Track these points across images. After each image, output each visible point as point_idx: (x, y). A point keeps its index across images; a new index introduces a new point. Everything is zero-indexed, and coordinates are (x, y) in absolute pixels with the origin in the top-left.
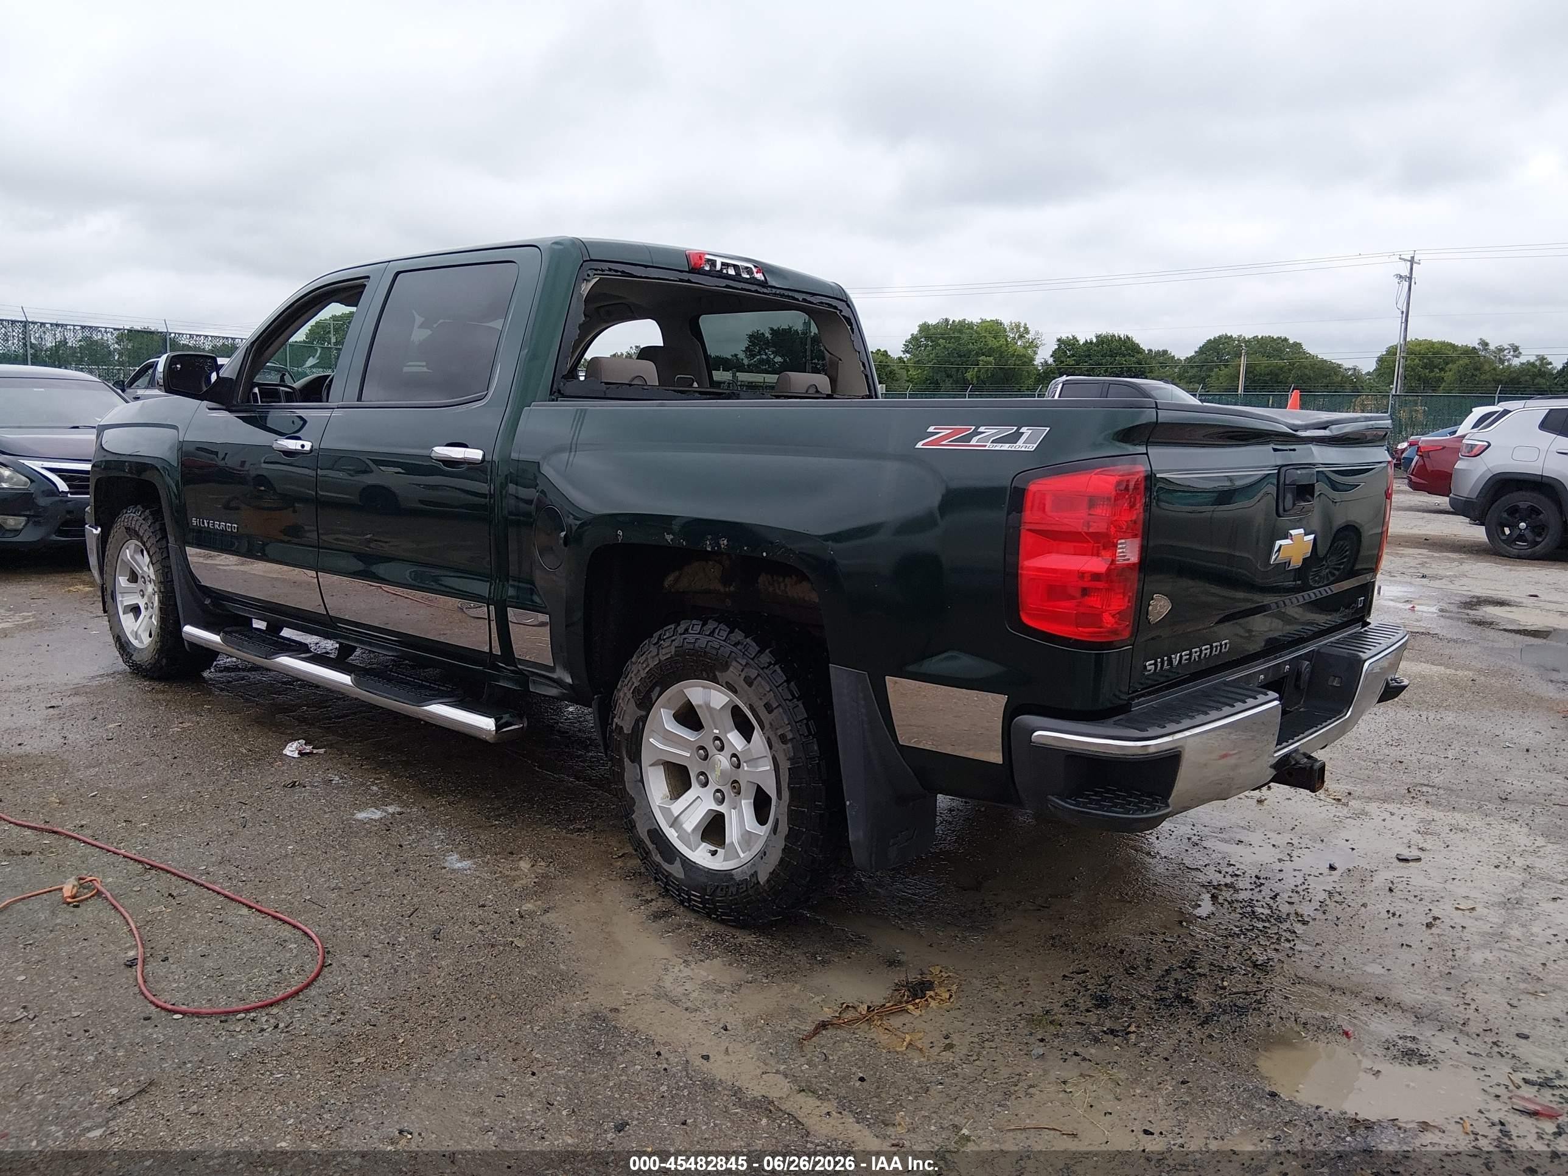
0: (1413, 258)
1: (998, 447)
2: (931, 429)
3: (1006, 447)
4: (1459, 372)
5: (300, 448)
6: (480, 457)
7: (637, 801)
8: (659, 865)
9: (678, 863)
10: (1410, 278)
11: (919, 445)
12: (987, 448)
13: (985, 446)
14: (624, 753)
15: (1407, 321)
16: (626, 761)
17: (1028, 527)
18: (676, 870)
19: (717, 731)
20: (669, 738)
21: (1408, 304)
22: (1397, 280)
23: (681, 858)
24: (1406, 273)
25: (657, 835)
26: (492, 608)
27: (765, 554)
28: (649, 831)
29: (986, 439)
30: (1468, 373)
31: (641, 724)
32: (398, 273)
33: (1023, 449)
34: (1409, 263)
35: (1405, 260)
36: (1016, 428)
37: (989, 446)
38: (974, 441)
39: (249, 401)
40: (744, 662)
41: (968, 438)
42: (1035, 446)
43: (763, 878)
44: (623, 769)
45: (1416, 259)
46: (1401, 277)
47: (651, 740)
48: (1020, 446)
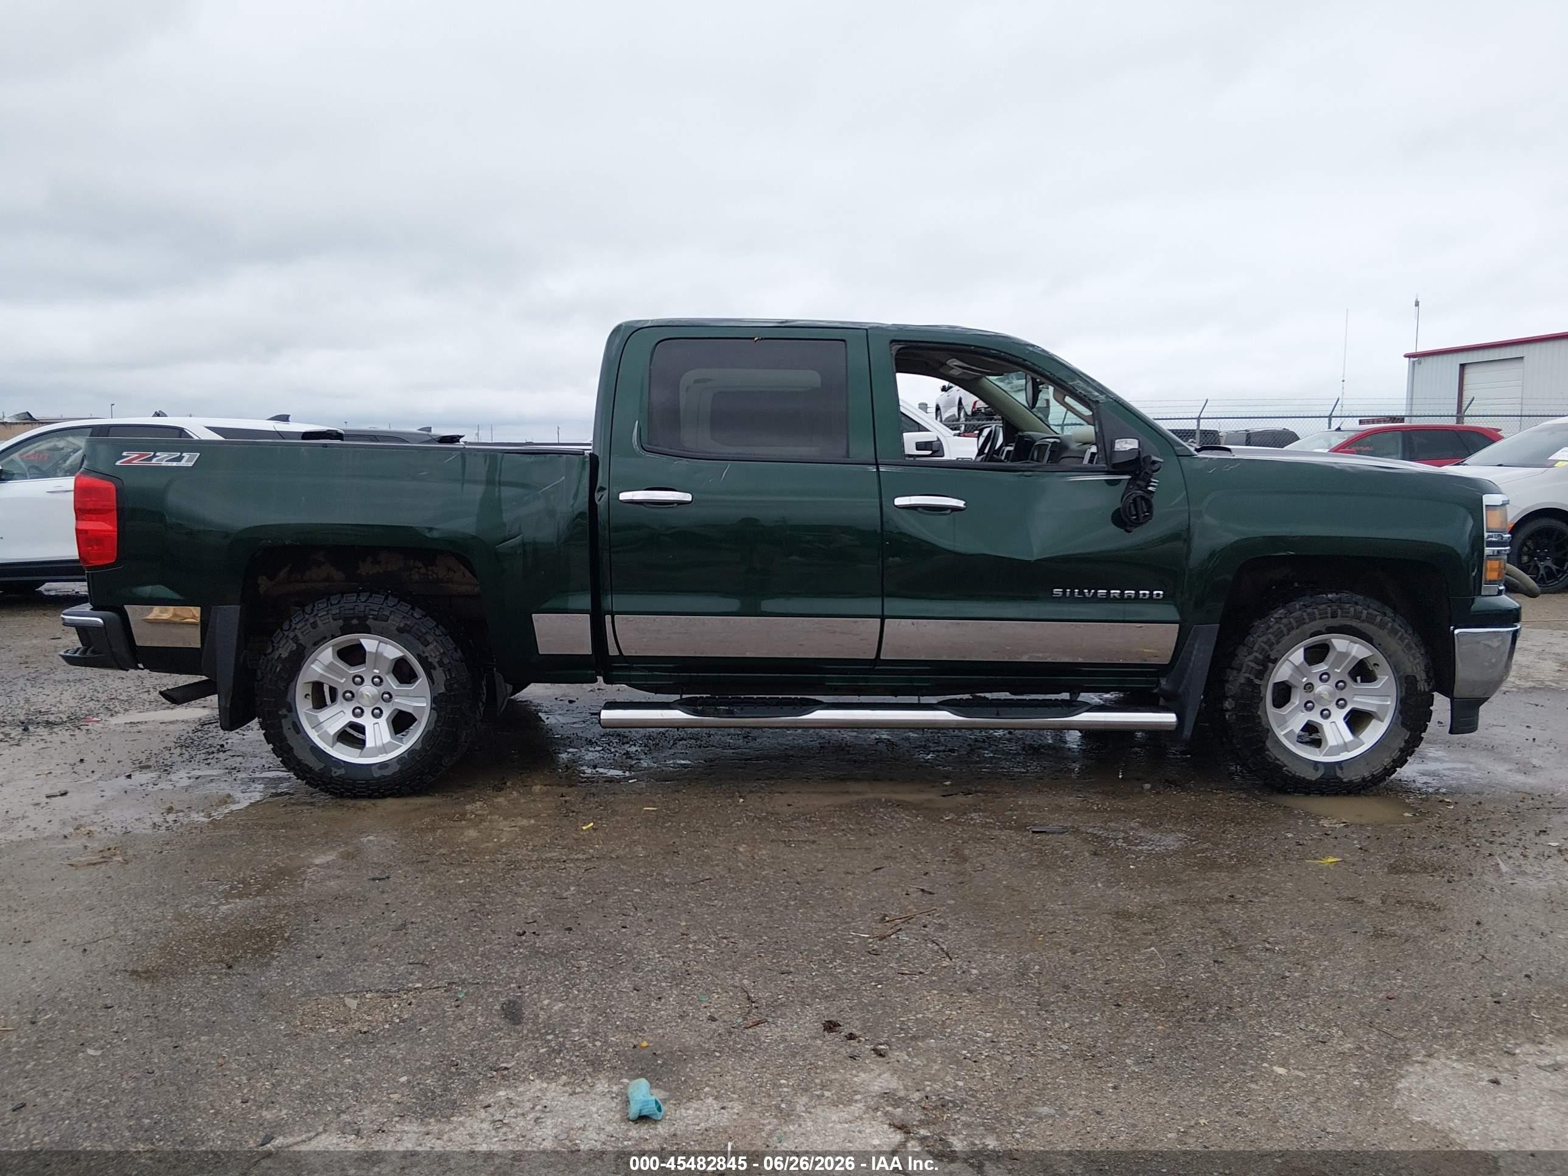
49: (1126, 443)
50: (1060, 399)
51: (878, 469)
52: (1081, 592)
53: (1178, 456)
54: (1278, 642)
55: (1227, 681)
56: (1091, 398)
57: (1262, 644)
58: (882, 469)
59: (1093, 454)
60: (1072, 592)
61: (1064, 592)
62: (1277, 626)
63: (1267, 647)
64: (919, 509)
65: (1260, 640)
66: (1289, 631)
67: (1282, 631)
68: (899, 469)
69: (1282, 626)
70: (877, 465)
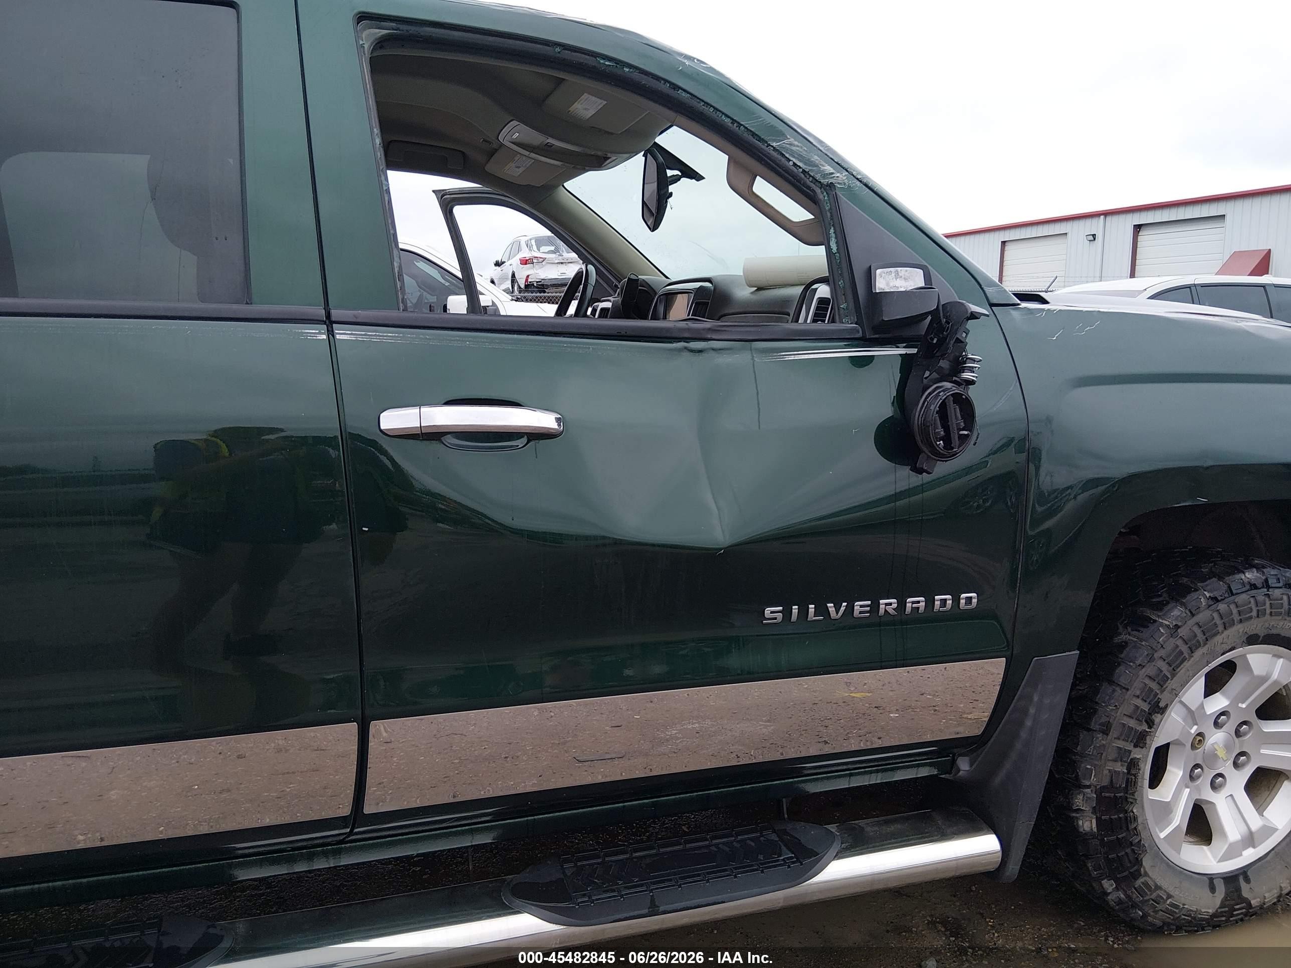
49: (897, 276)
50: (743, 187)
51: (331, 333)
52: (822, 610)
53: (992, 305)
54: (1173, 676)
55: (1083, 755)
56: (818, 177)
57: (1147, 681)
58: (343, 335)
59: (823, 301)
60: (803, 612)
61: (787, 613)
62: (1169, 646)
63: (1154, 685)
64: (449, 440)
65: (1143, 672)
66: (1192, 651)
67: (1181, 653)
68: (389, 335)
69: (1180, 642)
70: (329, 322)
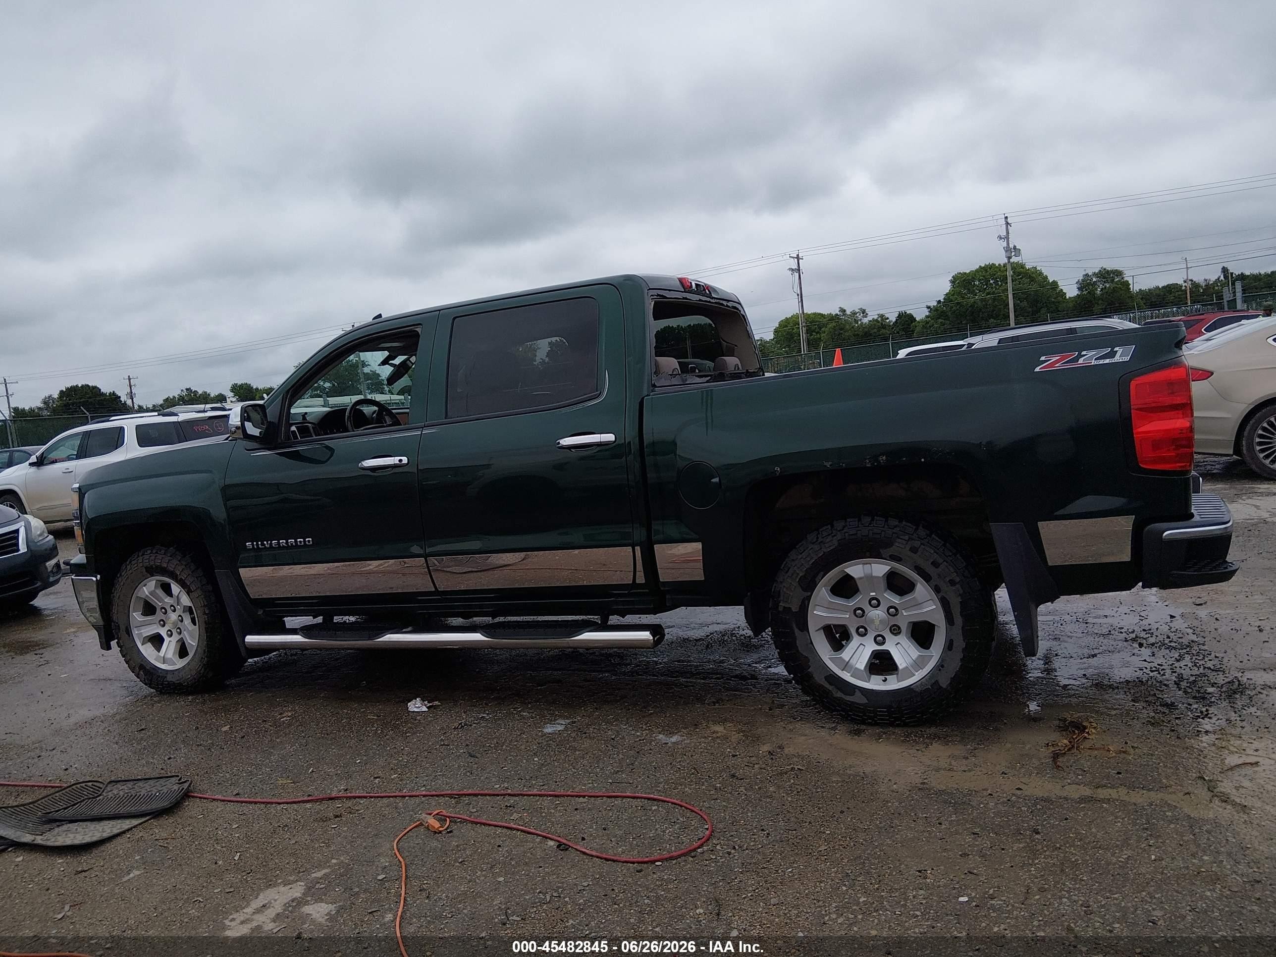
0: (798, 255)
1: (1101, 362)
2: (1043, 358)
3: (1107, 361)
4: (831, 332)
5: (398, 462)
6: (613, 439)
7: (810, 658)
8: (840, 699)
9: (858, 693)
10: (799, 270)
11: (1037, 369)
12: (1092, 364)
13: (1091, 363)
14: (794, 626)
15: (802, 300)
16: (796, 631)
17: (1136, 407)
18: (858, 699)
19: (874, 594)
20: (830, 608)
21: (801, 288)
22: (790, 272)
23: (859, 690)
24: (796, 267)
25: (833, 679)
26: (638, 549)
27: (923, 460)
28: (826, 678)
29: (1091, 358)
30: (836, 333)
31: (806, 602)
32: (455, 318)
33: (1121, 360)
34: (796, 260)
35: (793, 258)
36: (1110, 349)
37: (1094, 362)
38: (1081, 361)
39: (289, 439)
40: (907, 537)
41: (1076, 360)
42: (1129, 357)
43: (944, 683)
44: (795, 639)
45: (800, 256)
46: (793, 270)
47: (815, 612)
48: (1117, 358)
